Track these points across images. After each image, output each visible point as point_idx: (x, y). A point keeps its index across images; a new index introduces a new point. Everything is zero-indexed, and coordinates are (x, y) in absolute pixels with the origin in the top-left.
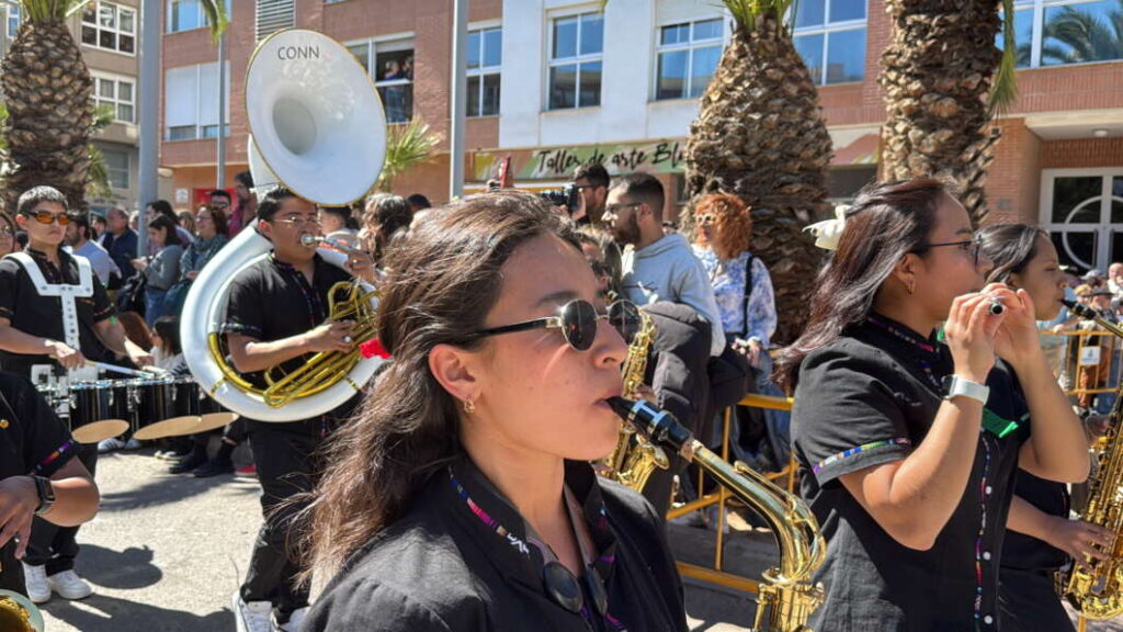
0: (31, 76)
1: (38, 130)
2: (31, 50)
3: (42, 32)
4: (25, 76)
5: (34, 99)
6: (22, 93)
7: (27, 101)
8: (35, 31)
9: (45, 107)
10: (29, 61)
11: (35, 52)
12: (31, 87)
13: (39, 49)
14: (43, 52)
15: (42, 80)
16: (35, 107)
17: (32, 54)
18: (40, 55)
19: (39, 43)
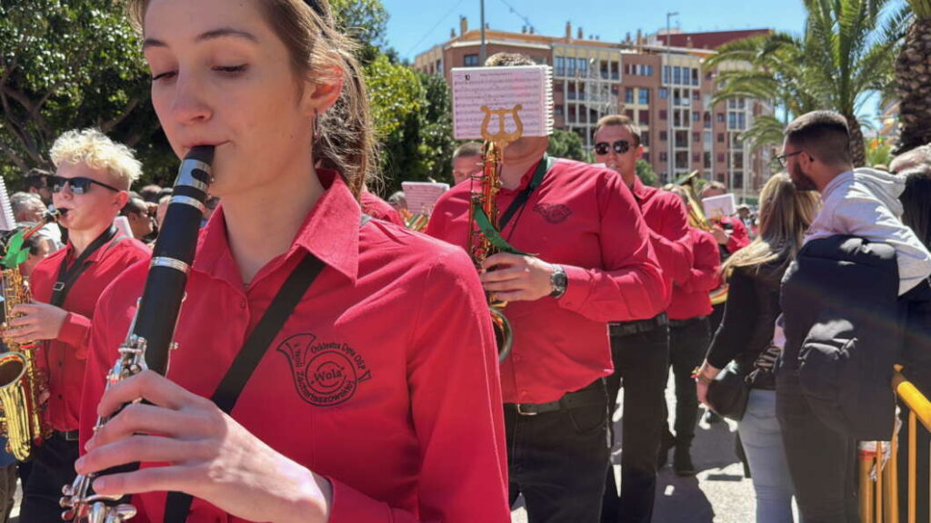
0: (912, 68)
1: (920, 111)
2: (911, 46)
3: (922, 29)
4: (907, 70)
5: (914, 86)
6: (906, 84)
7: (909, 90)
8: (917, 29)
9: (922, 91)
10: (910, 56)
11: (915, 47)
12: (912, 77)
13: (917, 44)
14: (920, 46)
15: (920, 69)
16: (914, 93)
17: (912, 50)
18: (919, 48)
19: (919, 39)
